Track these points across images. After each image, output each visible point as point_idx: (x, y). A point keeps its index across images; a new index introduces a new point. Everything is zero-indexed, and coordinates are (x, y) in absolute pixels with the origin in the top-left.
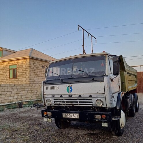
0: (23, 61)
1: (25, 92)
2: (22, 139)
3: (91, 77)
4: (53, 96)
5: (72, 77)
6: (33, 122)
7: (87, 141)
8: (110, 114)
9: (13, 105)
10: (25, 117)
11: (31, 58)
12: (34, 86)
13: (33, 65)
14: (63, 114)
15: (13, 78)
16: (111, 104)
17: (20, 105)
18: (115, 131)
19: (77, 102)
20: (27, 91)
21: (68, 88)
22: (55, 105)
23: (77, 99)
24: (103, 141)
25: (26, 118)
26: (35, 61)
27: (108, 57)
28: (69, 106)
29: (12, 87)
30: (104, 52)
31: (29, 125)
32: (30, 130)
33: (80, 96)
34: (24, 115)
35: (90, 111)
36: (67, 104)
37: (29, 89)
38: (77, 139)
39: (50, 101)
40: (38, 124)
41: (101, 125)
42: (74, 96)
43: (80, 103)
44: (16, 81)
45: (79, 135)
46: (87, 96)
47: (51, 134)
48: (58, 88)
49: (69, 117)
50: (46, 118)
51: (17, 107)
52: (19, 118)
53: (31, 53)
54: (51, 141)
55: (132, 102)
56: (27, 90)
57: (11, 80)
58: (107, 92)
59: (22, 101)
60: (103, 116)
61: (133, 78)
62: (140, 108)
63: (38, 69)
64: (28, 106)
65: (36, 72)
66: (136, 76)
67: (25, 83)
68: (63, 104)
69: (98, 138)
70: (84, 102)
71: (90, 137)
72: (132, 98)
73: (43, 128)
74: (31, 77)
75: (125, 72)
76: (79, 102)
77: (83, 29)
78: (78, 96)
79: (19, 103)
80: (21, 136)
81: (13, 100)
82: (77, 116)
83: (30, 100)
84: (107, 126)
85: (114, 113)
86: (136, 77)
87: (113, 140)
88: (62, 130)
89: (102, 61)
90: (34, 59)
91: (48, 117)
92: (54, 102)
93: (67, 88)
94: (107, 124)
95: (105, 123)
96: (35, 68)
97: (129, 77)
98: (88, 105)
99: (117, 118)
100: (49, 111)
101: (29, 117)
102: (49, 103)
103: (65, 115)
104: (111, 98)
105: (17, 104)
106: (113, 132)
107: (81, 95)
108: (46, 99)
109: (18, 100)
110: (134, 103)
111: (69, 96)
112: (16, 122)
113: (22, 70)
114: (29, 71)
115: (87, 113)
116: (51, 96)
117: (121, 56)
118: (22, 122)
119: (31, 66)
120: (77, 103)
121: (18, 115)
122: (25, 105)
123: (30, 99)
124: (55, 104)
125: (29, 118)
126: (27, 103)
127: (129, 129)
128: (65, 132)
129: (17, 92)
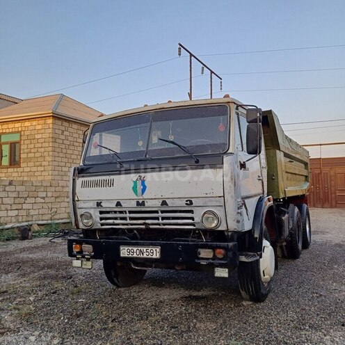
0: (34, 123)
1: (39, 200)
2: (17, 311)
3: (191, 157)
4: (99, 204)
5: (146, 156)
6: (52, 272)
7: (181, 313)
8: (234, 246)
9: (6, 232)
10: (33, 261)
11: (56, 117)
12: (63, 187)
13: (62, 134)
14: (121, 248)
15: (10, 165)
16: (238, 222)
17: (24, 233)
18: (249, 289)
19: (157, 219)
20: (44, 198)
21: (135, 183)
22: (103, 227)
23: (157, 212)
24: (219, 315)
25: (34, 264)
26: (66, 124)
27: (237, 109)
28: (137, 229)
29: (5, 186)
30: (227, 96)
31: (40, 278)
32: (40, 291)
33: (164, 203)
34: (31, 256)
35: (188, 241)
36: (132, 224)
37: (50, 194)
38: (156, 311)
39: (91, 217)
40: (64, 277)
41: (213, 272)
42: (150, 204)
43: (165, 221)
44: (16, 174)
45: (161, 302)
46: (181, 204)
47: (92, 299)
48: (111, 184)
49: (135, 255)
50: (78, 259)
51: (17, 238)
52: (18, 262)
53: (58, 104)
54: (89, 316)
55: (293, 223)
56: (44, 195)
57: (5, 170)
58: (229, 193)
59: (30, 223)
60: (218, 251)
61: (298, 168)
62: (315, 241)
63: (75, 144)
64: (46, 236)
65: (69, 152)
66: (306, 164)
67: (40, 178)
68: (123, 224)
69: (206, 307)
70: (174, 218)
71: (188, 305)
72: (296, 215)
73: (76, 287)
74: (56, 164)
75: (278, 151)
76: (163, 219)
77: (191, 55)
78: (158, 203)
79: (22, 228)
80: (13, 305)
81: (7, 219)
82: (154, 253)
83: (50, 222)
84: (226, 275)
85: (247, 245)
86: (306, 168)
87: (243, 312)
88: (122, 289)
89: (221, 118)
90: (66, 120)
91: (83, 257)
92: (101, 219)
93: (132, 185)
94: (227, 270)
95: (221, 267)
96: (65, 142)
97: (289, 164)
98: (182, 224)
99: (253, 256)
100: (87, 243)
101: (42, 260)
102: (88, 223)
103: (125, 252)
104: (238, 208)
105: (16, 231)
106: (243, 293)
107: (168, 201)
108: (79, 212)
109: (20, 220)
110: (299, 227)
111: (138, 204)
112: (7, 274)
113: (32, 146)
114: (50, 149)
115: (178, 245)
116: (94, 204)
117: (270, 112)
118: (22, 272)
119: (56, 136)
120: (156, 221)
121: (16, 255)
122: (37, 232)
123: (51, 220)
124: (102, 225)
125: (42, 264)
126: (43, 228)
127: (284, 286)
128: (127, 295)
129: (17, 201)
